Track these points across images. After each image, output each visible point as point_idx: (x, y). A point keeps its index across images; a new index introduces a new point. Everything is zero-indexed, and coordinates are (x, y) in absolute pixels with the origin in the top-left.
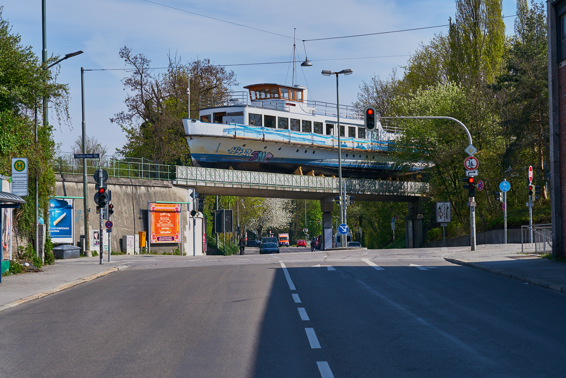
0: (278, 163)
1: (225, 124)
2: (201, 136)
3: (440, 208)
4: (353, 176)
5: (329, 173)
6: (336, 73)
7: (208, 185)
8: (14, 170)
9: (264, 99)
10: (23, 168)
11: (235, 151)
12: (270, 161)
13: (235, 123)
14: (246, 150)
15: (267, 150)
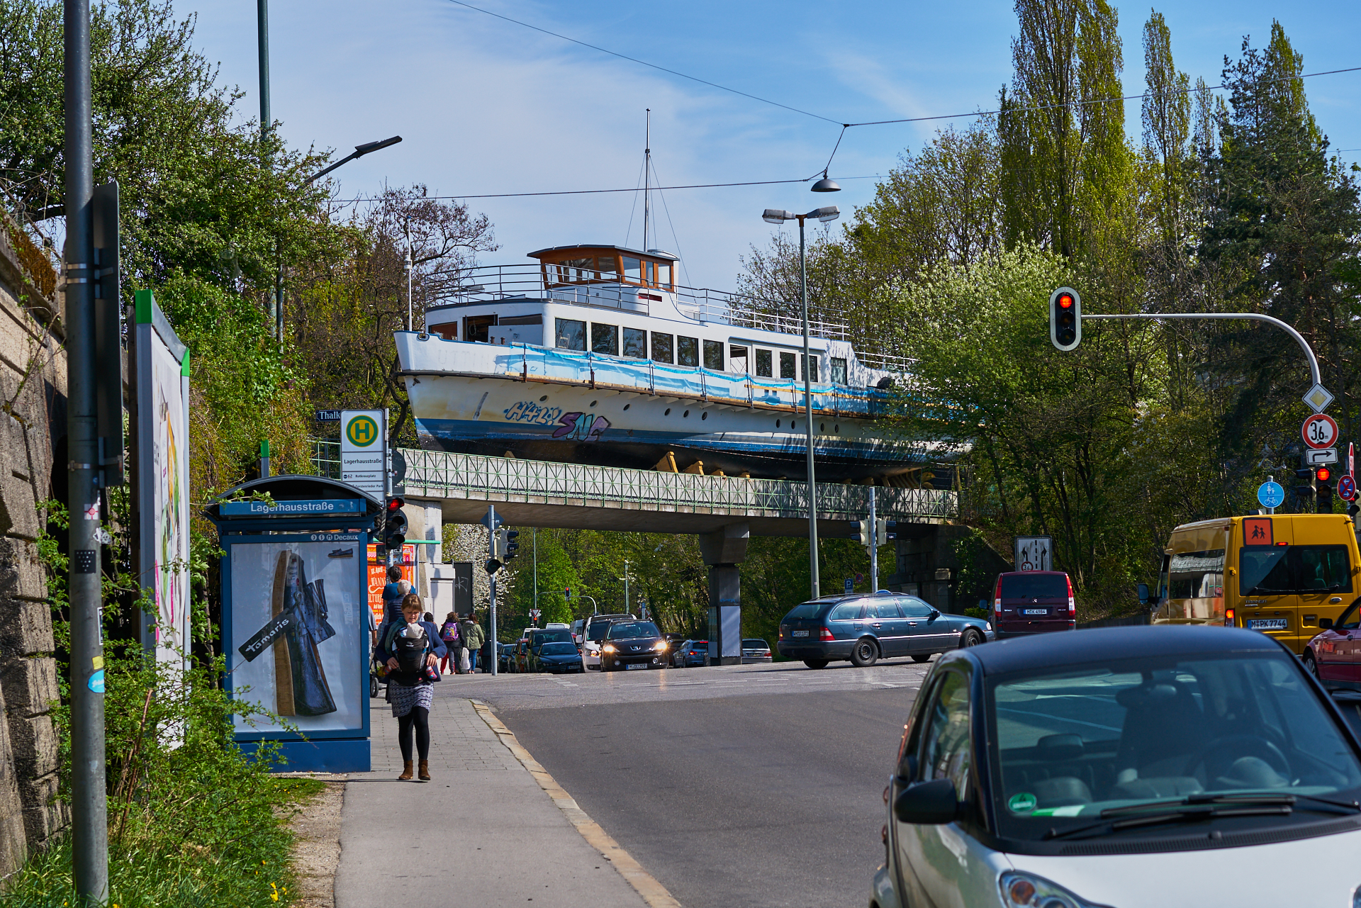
0: (620, 443)
1: (498, 345)
2: (442, 375)
3: (1024, 552)
4: (789, 476)
5: (734, 469)
6: (798, 216)
7: (472, 497)
8: (346, 444)
9: (592, 282)
10: (371, 435)
11: (520, 412)
12: (601, 439)
13: (525, 342)
14: (548, 411)
15: (597, 411)
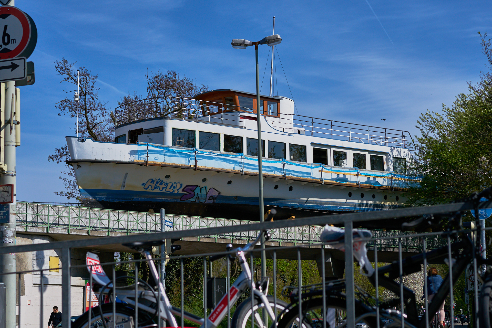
0: (231, 204)
2: (94, 162)
6: (254, 43)
11: (153, 185)
12: (215, 201)
13: (148, 142)
14: (172, 185)
15: (208, 184)
